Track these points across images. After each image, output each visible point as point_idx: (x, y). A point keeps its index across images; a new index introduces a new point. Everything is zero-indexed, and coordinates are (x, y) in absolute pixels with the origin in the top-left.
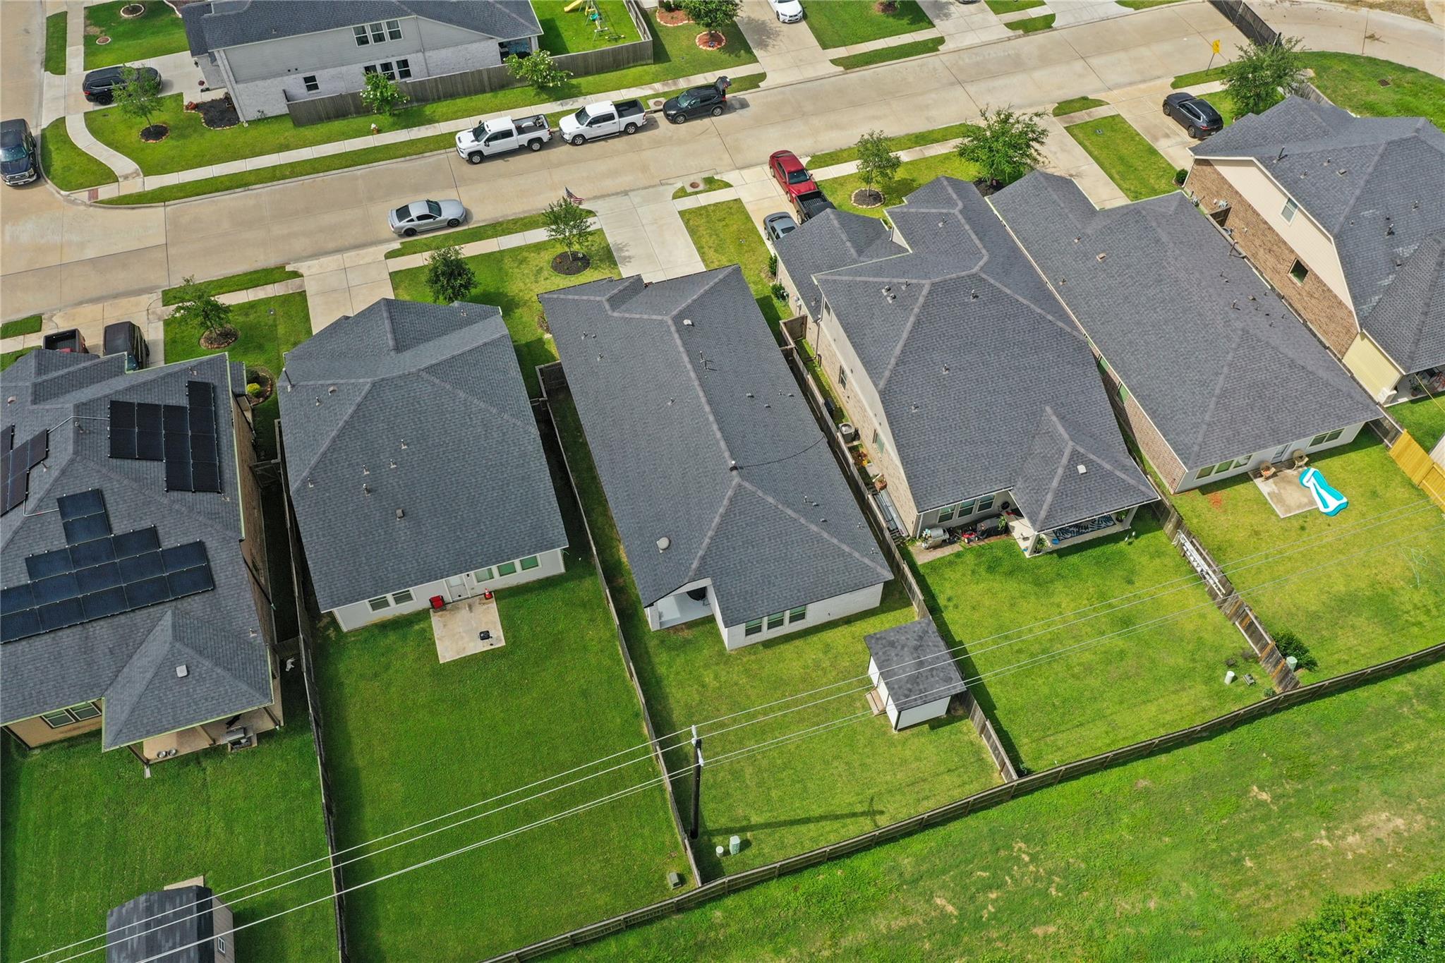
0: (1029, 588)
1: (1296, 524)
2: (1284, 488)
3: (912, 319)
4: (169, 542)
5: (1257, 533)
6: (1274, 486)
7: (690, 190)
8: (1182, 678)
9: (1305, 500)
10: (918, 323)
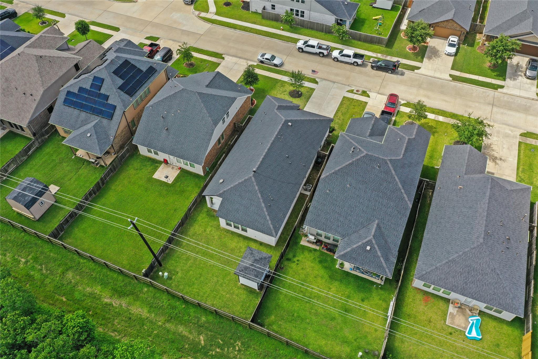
0: (326, 276)
1: (450, 330)
2: (459, 316)
3: (350, 161)
4: (110, 102)
5: (430, 321)
6: (456, 312)
7: (355, 91)
8: (345, 342)
9: (464, 326)
10: (351, 164)
